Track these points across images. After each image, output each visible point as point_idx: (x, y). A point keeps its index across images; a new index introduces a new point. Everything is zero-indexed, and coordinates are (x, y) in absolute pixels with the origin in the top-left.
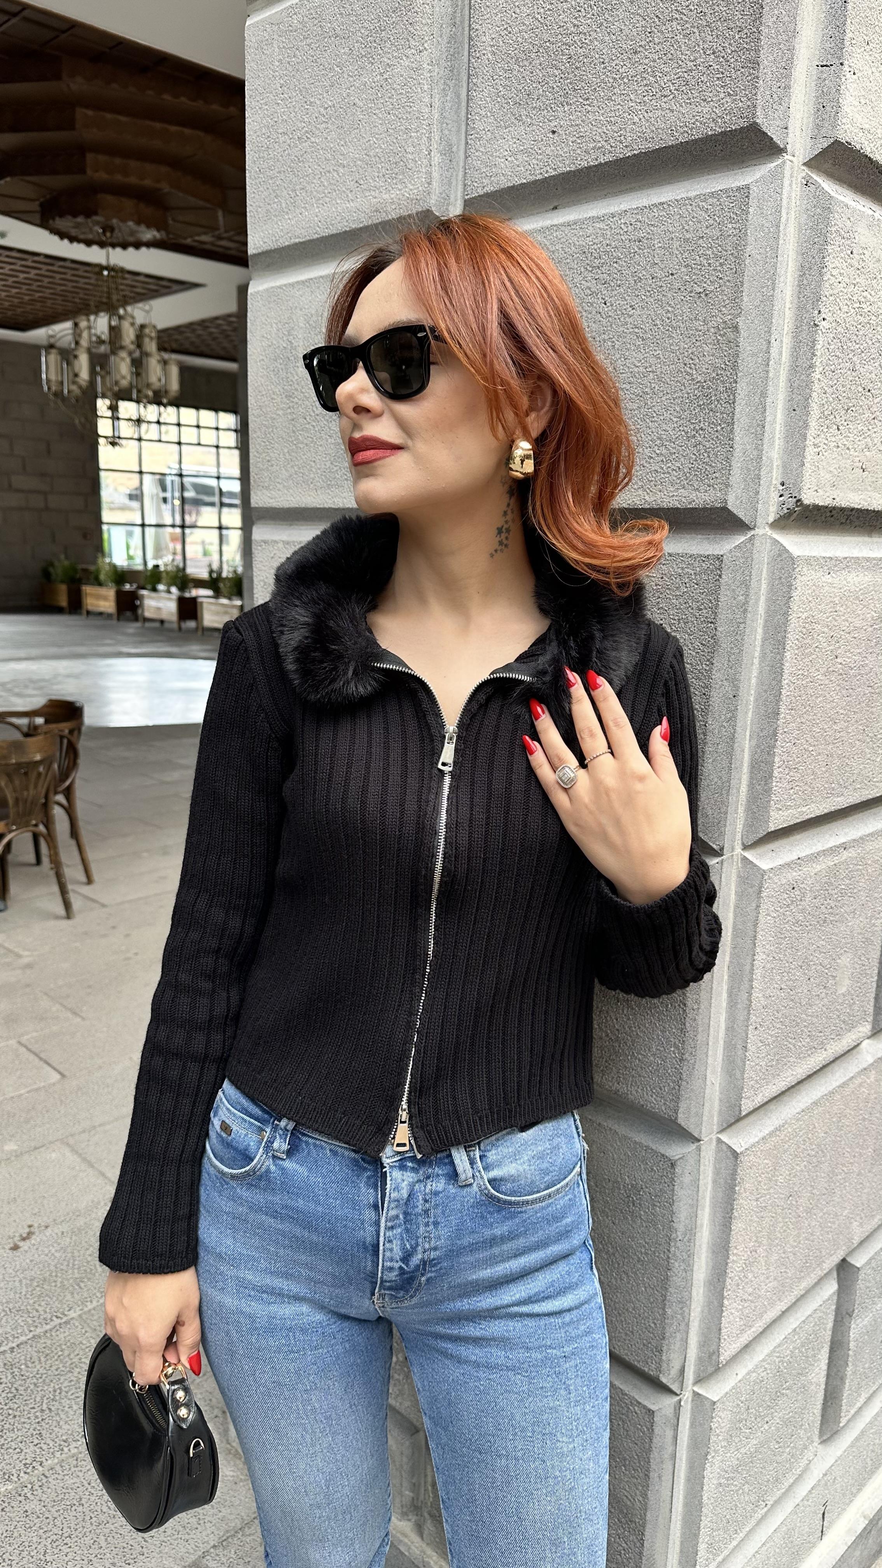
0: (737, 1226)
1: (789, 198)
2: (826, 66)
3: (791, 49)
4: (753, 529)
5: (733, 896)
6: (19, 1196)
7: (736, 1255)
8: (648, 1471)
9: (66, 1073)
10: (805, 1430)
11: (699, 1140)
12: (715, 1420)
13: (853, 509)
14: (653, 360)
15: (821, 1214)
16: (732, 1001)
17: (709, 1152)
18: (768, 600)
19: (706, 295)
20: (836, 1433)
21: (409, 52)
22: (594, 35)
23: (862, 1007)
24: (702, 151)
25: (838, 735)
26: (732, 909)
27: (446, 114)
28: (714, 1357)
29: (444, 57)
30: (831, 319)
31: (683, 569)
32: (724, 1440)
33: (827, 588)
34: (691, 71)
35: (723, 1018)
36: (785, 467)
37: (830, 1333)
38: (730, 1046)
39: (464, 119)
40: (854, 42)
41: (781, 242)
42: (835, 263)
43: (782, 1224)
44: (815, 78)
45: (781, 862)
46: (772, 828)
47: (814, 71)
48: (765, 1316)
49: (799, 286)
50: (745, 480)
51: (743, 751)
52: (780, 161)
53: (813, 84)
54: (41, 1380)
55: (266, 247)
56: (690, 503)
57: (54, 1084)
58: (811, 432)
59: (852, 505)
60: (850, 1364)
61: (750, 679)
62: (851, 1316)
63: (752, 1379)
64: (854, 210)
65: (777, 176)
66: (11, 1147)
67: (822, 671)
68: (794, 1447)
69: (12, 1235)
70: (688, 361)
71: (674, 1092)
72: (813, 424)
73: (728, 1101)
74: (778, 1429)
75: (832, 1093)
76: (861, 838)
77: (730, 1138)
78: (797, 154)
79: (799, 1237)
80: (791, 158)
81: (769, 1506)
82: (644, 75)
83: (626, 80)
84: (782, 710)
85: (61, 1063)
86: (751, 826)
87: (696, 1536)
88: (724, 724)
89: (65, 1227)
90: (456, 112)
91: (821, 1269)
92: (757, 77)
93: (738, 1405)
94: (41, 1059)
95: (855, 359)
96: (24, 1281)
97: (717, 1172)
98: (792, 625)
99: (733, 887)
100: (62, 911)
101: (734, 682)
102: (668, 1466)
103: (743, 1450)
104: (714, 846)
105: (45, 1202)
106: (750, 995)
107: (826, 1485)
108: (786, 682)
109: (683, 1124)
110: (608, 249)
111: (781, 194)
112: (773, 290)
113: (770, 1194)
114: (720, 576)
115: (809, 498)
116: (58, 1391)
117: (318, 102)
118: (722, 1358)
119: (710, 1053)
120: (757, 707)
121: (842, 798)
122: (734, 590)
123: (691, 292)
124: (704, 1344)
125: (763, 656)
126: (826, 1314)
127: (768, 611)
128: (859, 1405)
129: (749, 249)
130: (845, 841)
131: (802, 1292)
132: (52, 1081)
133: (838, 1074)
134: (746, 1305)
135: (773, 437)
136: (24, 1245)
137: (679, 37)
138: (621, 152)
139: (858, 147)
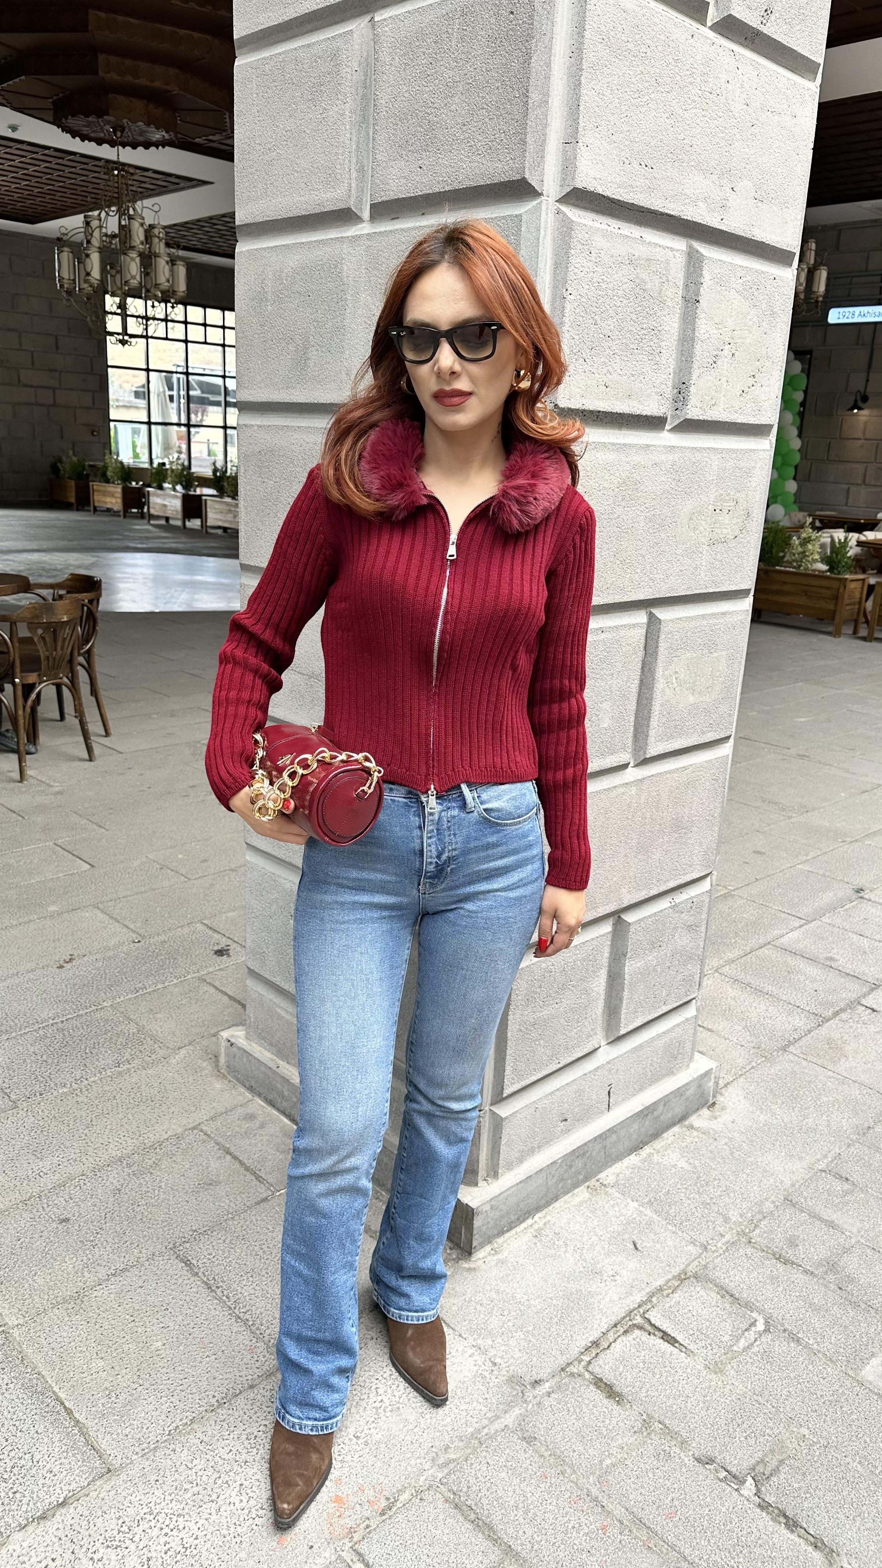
1: (546, 221)
2: (568, 143)
3: (545, 135)
9: (94, 865)
10: (589, 1022)
13: (599, 412)
20: (618, 1039)
21: (338, 102)
23: (622, 740)
24: (498, 190)
27: (360, 146)
29: (359, 108)
30: (576, 294)
32: (522, 1001)
34: (493, 141)
37: (607, 961)
39: (371, 150)
40: (586, 127)
41: (541, 248)
42: (577, 261)
44: (560, 150)
47: (560, 147)
49: (554, 274)
52: (539, 201)
53: (559, 154)
55: (247, 221)
57: (87, 870)
59: (599, 409)
60: (627, 992)
62: (624, 955)
64: (591, 227)
65: (538, 208)
66: (54, 908)
68: (579, 1031)
69: (58, 959)
74: (566, 1012)
75: (599, 792)
76: (615, 627)
78: (551, 195)
80: (547, 198)
81: (562, 1064)
82: (469, 140)
85: (91, 857)
87: (504, 1059)
89: (99, 956)
90: (367, 145)
91: (597, 912)
92: (526, 150)
94: (73, 855)
95: (596, 317)
96: (69, 986)
100: (85, 755)
103: (538, 1016)
105: (82, 942)
107: (610, 1072)
111: (539, 220)
126: (605, 948)
128: (636, 1024)
129: (522, 252)
130: (602, 626)
132: (84, 869)
133: (604, 782)
136: (68, 966)
137: (487, 120)
138: (457, 186)
139: (592, 189)
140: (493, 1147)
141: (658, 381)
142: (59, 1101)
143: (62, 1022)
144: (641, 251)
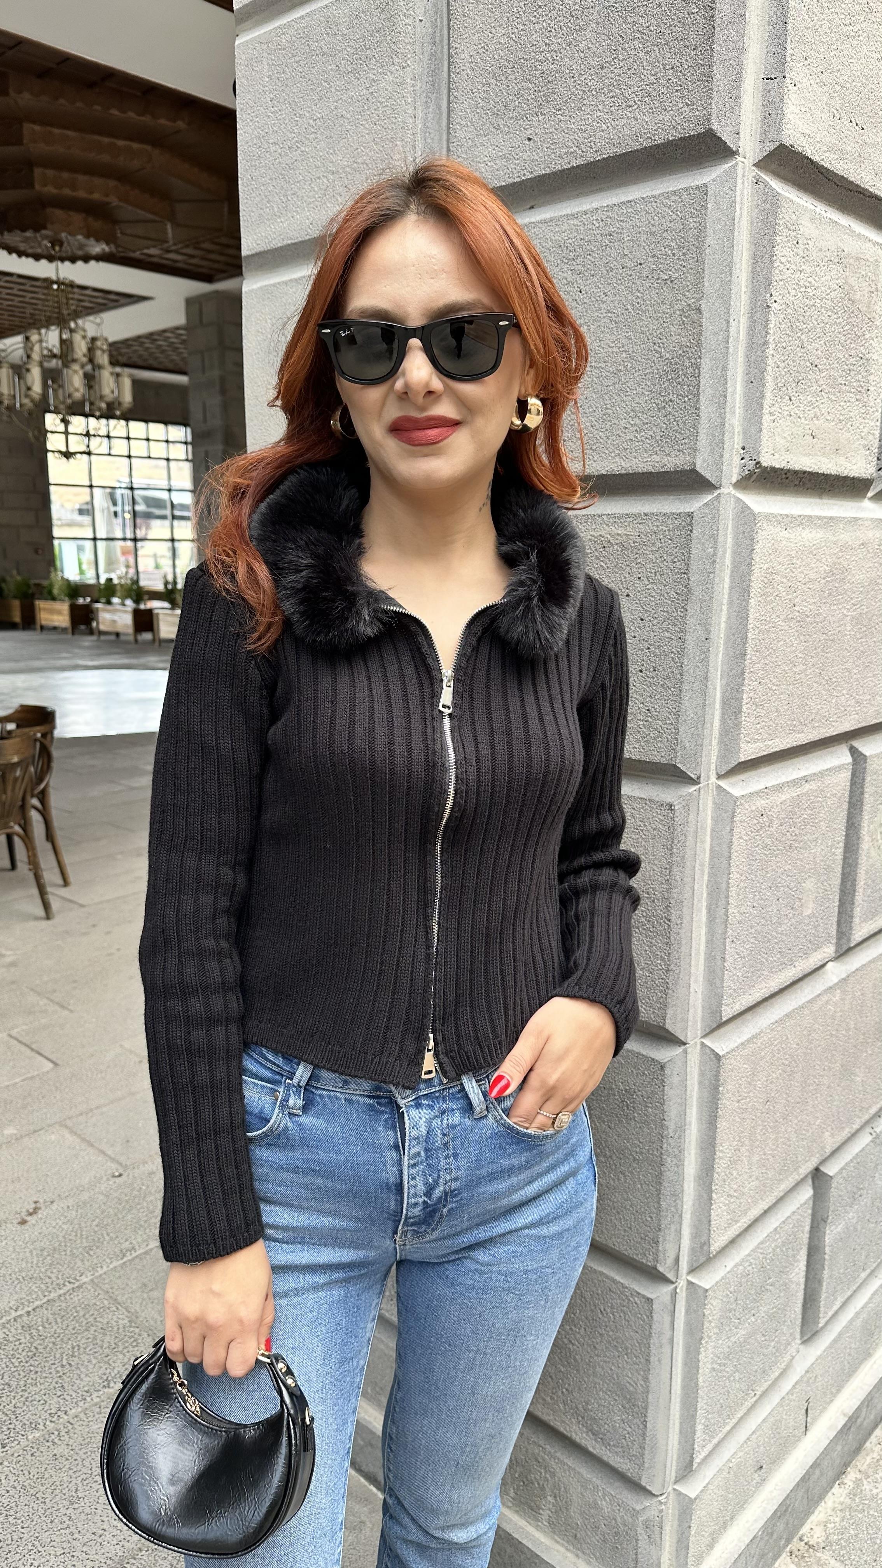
0: (722, 1124)
1: (742, 194)
2: (771, 79)
3: (740, 65)
4: (719, 488)
5: (709, 821)
6: (22, 1176)
7: (721, 1151)
8: (649, 1355)
9: (58, 1062)
10: (788, 1326)
11: (685, 1044)
12: (707, 1307)
13: (805, 472)
14: (624, 341)
15: (796, 1121)
16: (711, 916)
17: (694, 1055)
18: (734, 552)
19: (672, 281)
20: (815, 1334)
21: (393, 68)
22: (564, 52)
23: (827, 929)
24: (664, 154)
25: (798, 677)
26: (709, 833)
27: (429, 124)
28: (705, 1248)
29: (426, 72)
30: (782, 302)
31: (657, 526)
32: (716, 1327)
33: (784, 542)
34: (653, 84)
35: (703, 931)
36: (744, 433)
37: (807, 1236)
38: (710, 958)
39: (445, 128)
40: (794, 57)
41: (736, 233)
42: (784, 251)
43: (761, 1127)
44: (761, 89)
45: (751, 790)
46: (742, 759)
47: (760, 83)
48: (749, 1213)
49: (752, 272)
50: (711, 445)
51: (715, 689)
52: (734, 162)
53: (760, 95)
54: (58, 1339)
55: (258, 249)
56: (662, 467)
57: (48, 1072)
58: (767, 402)
59: (804, 469)
60: (826, 1268)
61: (719, 624)
62: (825, 1222)
63: (739, 1272)
64: (799, 205)
65: (731, 174)
66: (10, 1131)
67: (782, 617)
68: (777, 1342)
69: (18, 1210)
70: (657, 340)
71: (661, 1000)
72: (768, 394)
73: (710, 1008)
74: (763, 1323)
75: (802, 1007)
76: (820, 772)
77: (713, 1042)
78: (748, 156)
79: (777, 1141)
80: (743, 160)
81: (757, 1396)
82: (611, 88)
83: (594, 92)
84: (748, 652)
85: (53, 1052)
86: (724, 757)
87: (694, 1417)
88: (699, 665)
89: (70, 1202)
90: (438, 123)
91: (799, 1174)
92: (712, 89)
93: (728, 1295)
94: (32, 1050)
95: (803, 337)
96: (34, 1252)
97: (702, 1074)
98: (755, 575)
99: (709, 813)
100: (41, 912)
101: (706, 625)
102: (666, 1350)
103: (733, 1339)
104: (692, 776)
105: (49, 1180)
106: (727, 911)
107: (808, 1382)
108: (751, 626)
109: (670, 1029)
110: (582, 243)
111: (735, 191)
112: (731, 275)
113: (750, 1097)
114: (691, 531)
115: (767, 461)
116: (76, 1348)
117: (307, 115)
118: (712, 1248)
119: (693, 963)
120: (726, 649)
121: (803, 734)
122: (703, 544)
123: (658, 279)
124: (695, 1236)
125: (731, 603)
126: (804, 1217)
127: (734, 562)
128: (835, 1308)
129: (708, 240)
130: (806, 774)
131: (782, 1194)
132: (45, 1070)
133: (806, 991)
134: (732, 1200)
135: (734, 406)
136: (31, 1220)
137: (641, 55)
138: (592, 156)
139: (800, 150)
140: (679, 1541)
141: (866, 430)
142: (29, 1457)
143: (28, 1313)
144: (851, 246)
